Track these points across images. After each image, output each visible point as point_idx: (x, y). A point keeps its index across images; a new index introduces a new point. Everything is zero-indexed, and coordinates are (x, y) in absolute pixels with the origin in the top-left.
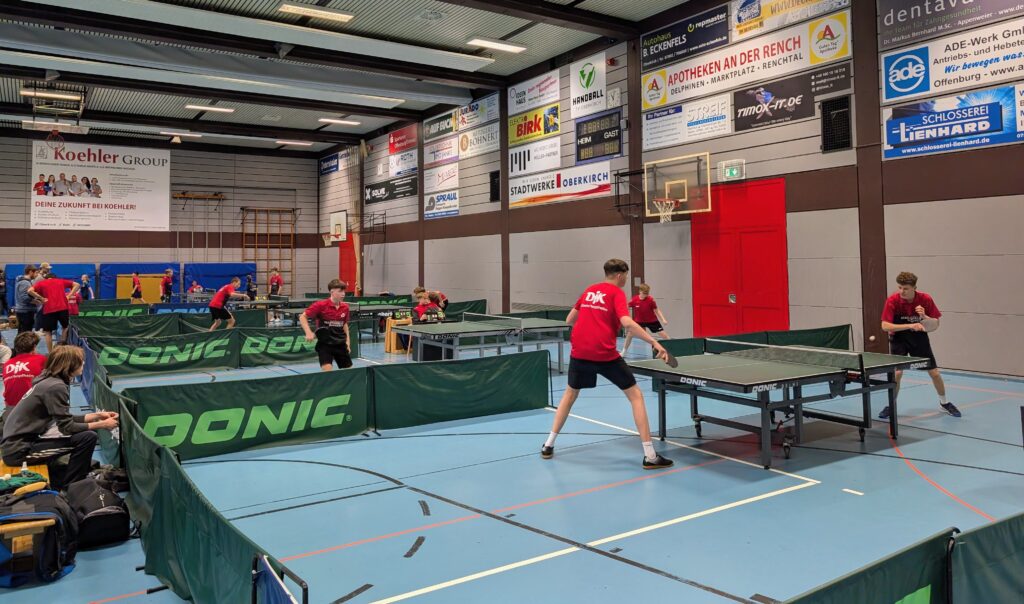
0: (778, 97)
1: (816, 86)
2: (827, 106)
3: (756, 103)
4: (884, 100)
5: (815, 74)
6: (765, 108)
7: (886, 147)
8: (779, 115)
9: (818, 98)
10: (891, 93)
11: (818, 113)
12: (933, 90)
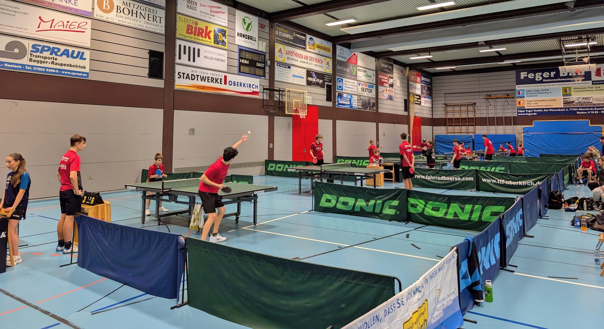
0: (318, 78)
1: (326, 79)
2: (328, 86)
3: (313, 78)
4: (337, 90)
5: (326, 75)
6: (314, 80)
7: (337, 104)
8: (317, 84)
9: (326, 83)
10: (338, 89)
11: (326, 87)
12: (344, 91)
